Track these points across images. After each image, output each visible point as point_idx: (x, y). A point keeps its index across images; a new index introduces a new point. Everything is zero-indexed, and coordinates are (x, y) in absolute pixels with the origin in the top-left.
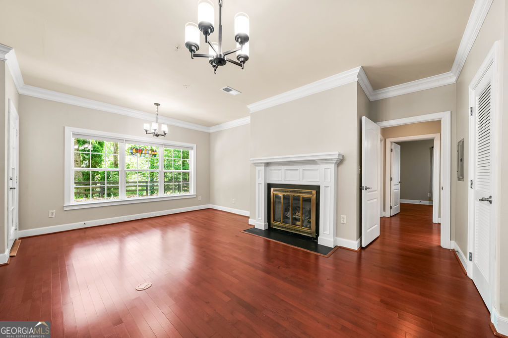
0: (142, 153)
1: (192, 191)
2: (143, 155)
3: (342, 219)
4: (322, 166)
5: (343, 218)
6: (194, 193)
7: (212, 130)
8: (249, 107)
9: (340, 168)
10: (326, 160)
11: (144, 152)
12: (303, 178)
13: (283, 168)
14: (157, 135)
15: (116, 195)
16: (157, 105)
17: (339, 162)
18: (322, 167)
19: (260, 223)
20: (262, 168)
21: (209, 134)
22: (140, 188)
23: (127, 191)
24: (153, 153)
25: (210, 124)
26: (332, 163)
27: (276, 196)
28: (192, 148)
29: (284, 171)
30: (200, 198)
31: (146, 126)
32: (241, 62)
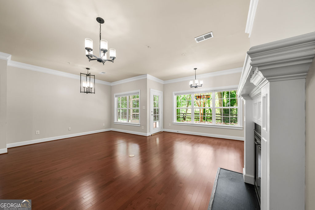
0: (201, 98)
2: (201, 99)
6: (241, 125)
11: (202, 97)
16: (195, 69)
24: (208, 97)
32: (112, 59)
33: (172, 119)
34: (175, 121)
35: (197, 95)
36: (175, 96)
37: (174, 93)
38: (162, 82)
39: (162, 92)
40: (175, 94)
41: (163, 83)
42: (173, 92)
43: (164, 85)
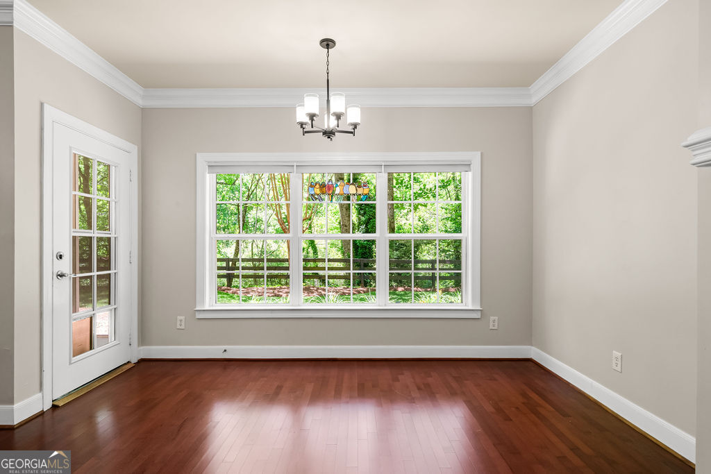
33: (192, 289)
34: (210, 300)
35: (318, 178)
36: (208, 175)
37: (202, 159)
38: (136, 96)
39: (134, 149)
40: (211, 167)
41: (140, 102)
42: (198, 155)
43: (144, 110)
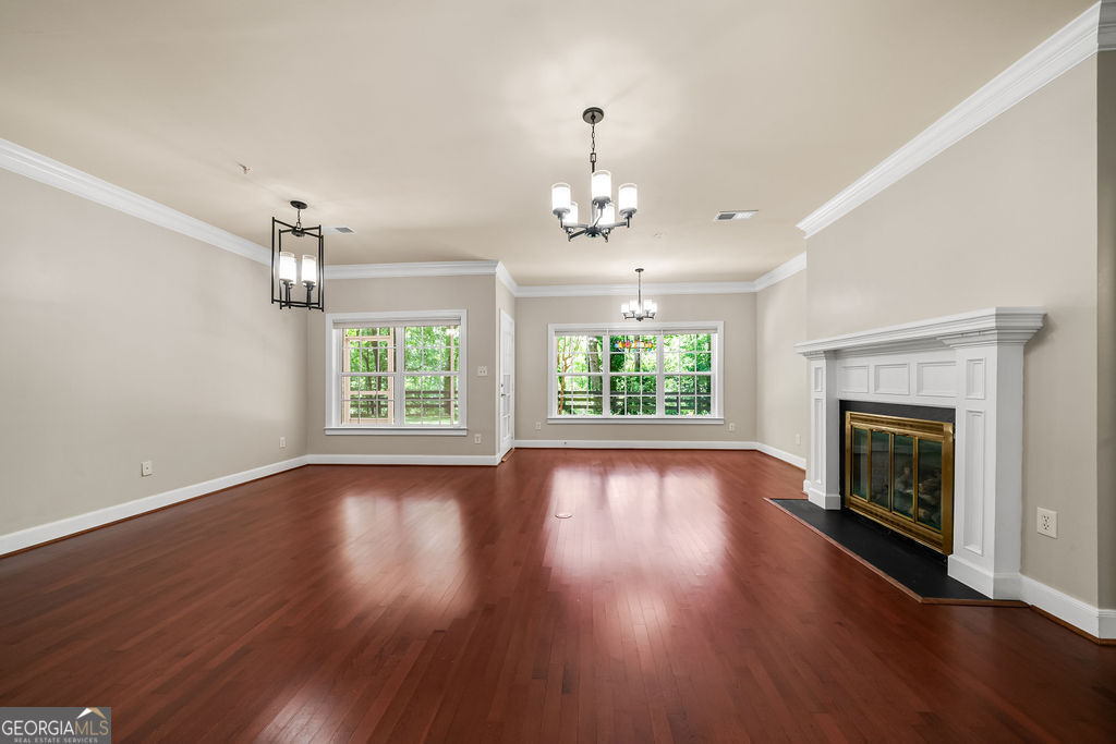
1: (716, 412)
3: (1040, 521)
4: (960, 352)
5: (1046, 518)
6: (719, 414)
7: (759, 286)
8: (801, 225)
9: (1033, 356)
10: (963, 334)
12: (920, 387)
13: (871, 361)
14: (640, 319)
15: (635, 413)
16: (639, 270)
17: (1029, 337)
18: (963, 354)
19: (819, 490)
20: (822, 363)
21: (755, 294)
22: (684, 404)
23: (667, 408)
25: (753, 276)
26: (989, 343)
27: (857, 433)
28: (715, 330)
29: (872, 371)
30: (732, 426)
31: (625, 308)
33: (546, 409)
34: (554, 413)
36: (555, 337)
37: (551, 327)
38: (514, 290)
39: (513, 323)
40: (556, 333)
42: (549, 325)
43: (517, 300)
